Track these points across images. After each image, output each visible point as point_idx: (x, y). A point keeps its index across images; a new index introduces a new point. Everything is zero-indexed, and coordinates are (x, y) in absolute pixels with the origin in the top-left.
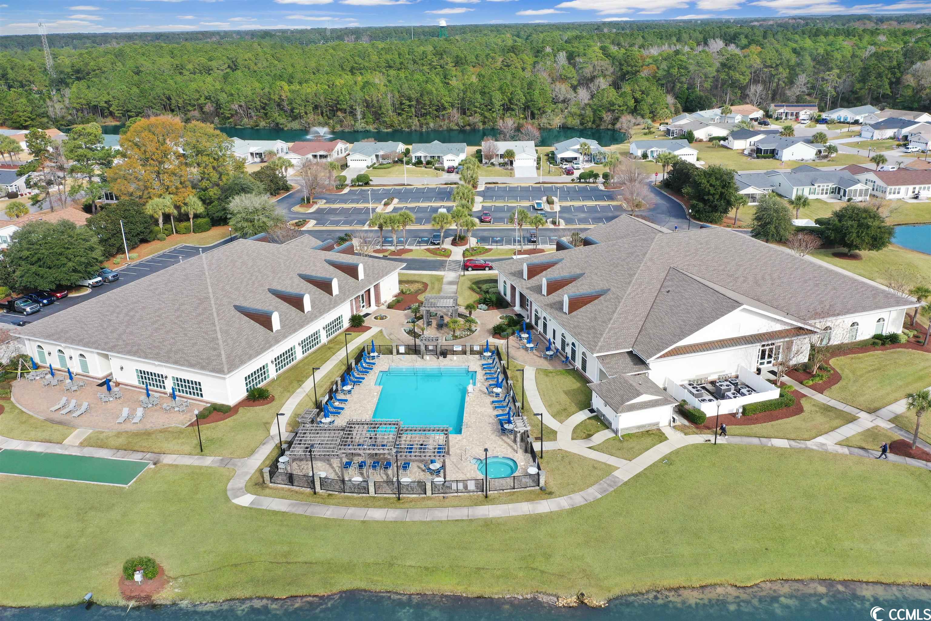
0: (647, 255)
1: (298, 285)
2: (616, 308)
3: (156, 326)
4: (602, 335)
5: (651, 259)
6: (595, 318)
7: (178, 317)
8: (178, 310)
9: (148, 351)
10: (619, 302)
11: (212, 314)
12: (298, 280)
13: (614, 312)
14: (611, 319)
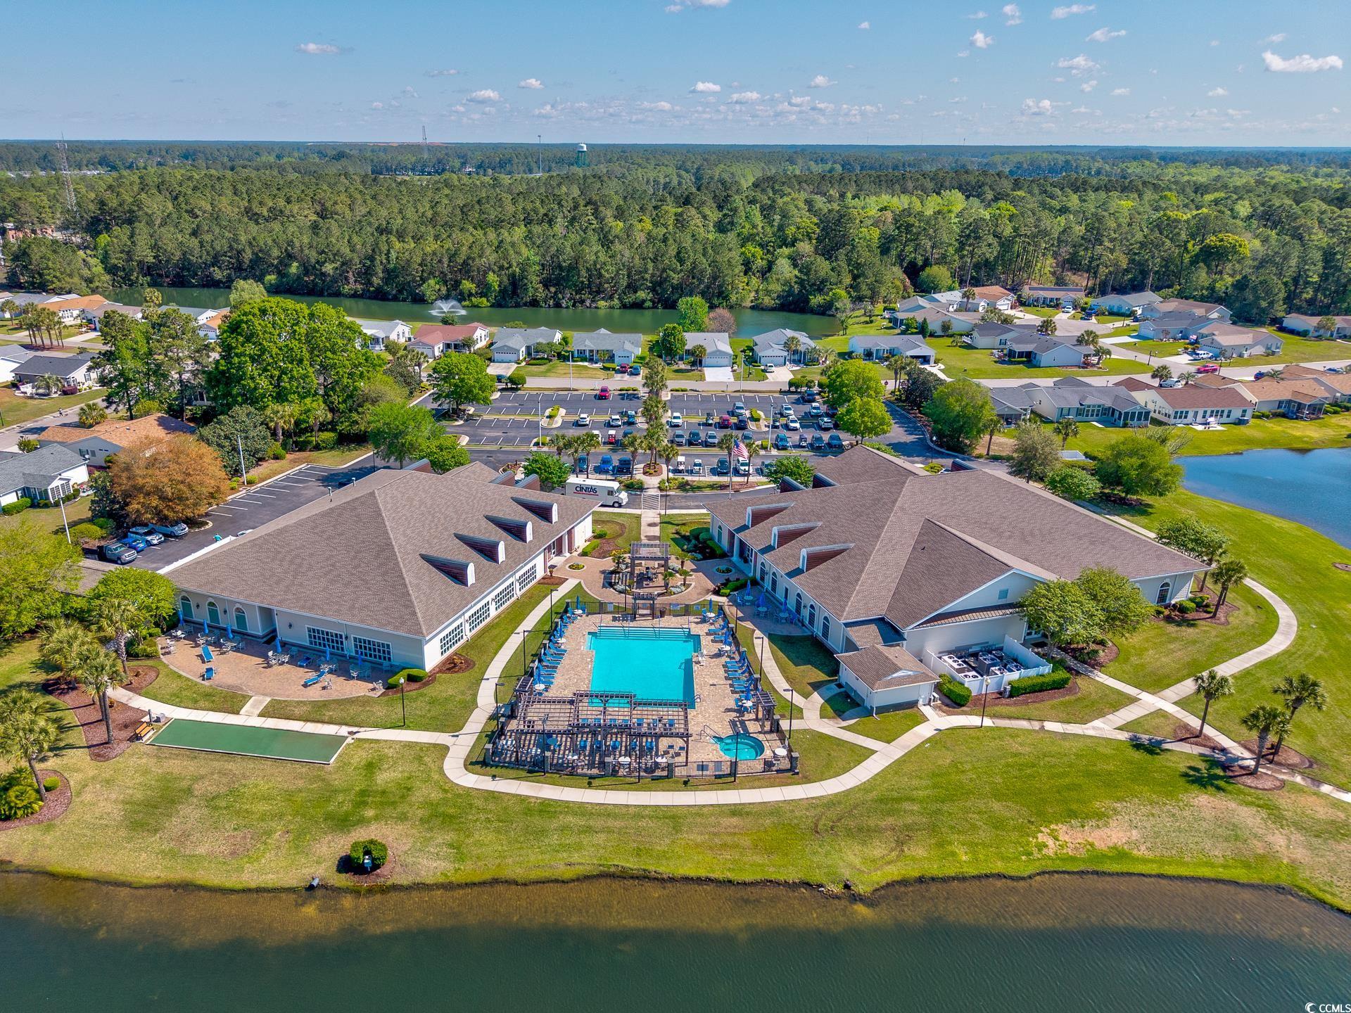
0: (898, 504)
1: (486, 528)
2: (864, 567)
3: (330, 577)
4: (849, 598)
5: (902, 509)
6: (839, 577)
7: (355, 567)
8: (355, 557)
9: (326, 607)
10: (867, 560)
11: (397, 564)
12: (485, 523)
13: (862, 571)
14: (858, 580)
